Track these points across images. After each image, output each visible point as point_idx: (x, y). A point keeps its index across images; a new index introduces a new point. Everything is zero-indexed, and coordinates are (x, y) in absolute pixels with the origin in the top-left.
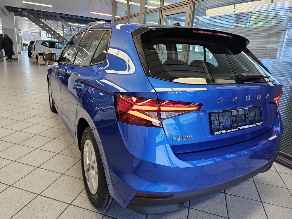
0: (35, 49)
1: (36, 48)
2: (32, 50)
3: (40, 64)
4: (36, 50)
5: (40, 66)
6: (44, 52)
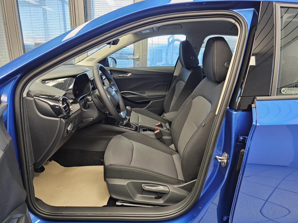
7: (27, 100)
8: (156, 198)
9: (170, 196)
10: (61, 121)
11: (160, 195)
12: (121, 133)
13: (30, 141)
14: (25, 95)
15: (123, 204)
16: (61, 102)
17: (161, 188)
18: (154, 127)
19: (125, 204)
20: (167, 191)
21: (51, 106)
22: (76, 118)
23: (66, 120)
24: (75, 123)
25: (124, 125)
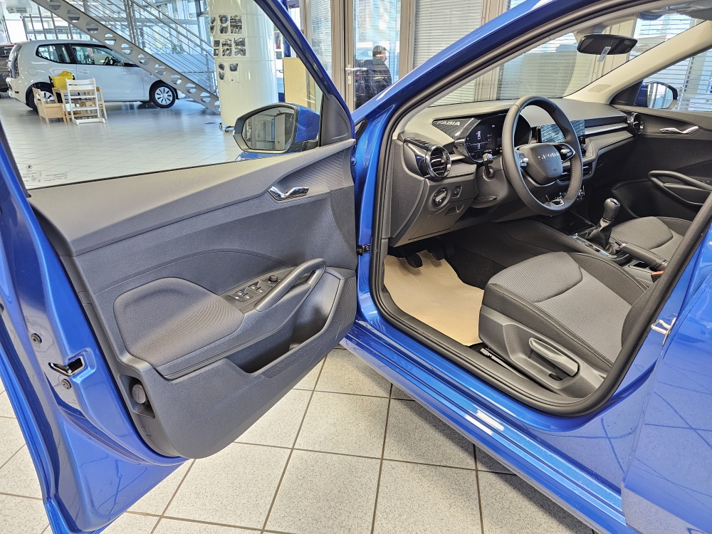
0: (17, 74)
1: (20, 69)
2: (8, 76)
3: (47, 121)
4: (22, 76)
5: (49, 125)
6: (51, 80)
7: (396, 144)
8: (550, 375)
9: (575, 383)
10: (425, 182)
11: (561, 375)
12: (571, 250)
13: (389, 205)
14: (395, 137)
15: (491, 355)
16: (430, 153)
17: (561, 360)
18: (659, 261)
19: (493, 357)
20: (572, 370)
21: (416, 155)
22: (459, 187)
23: (433, 183)
24: (457, 194)
25: (589, 238)
